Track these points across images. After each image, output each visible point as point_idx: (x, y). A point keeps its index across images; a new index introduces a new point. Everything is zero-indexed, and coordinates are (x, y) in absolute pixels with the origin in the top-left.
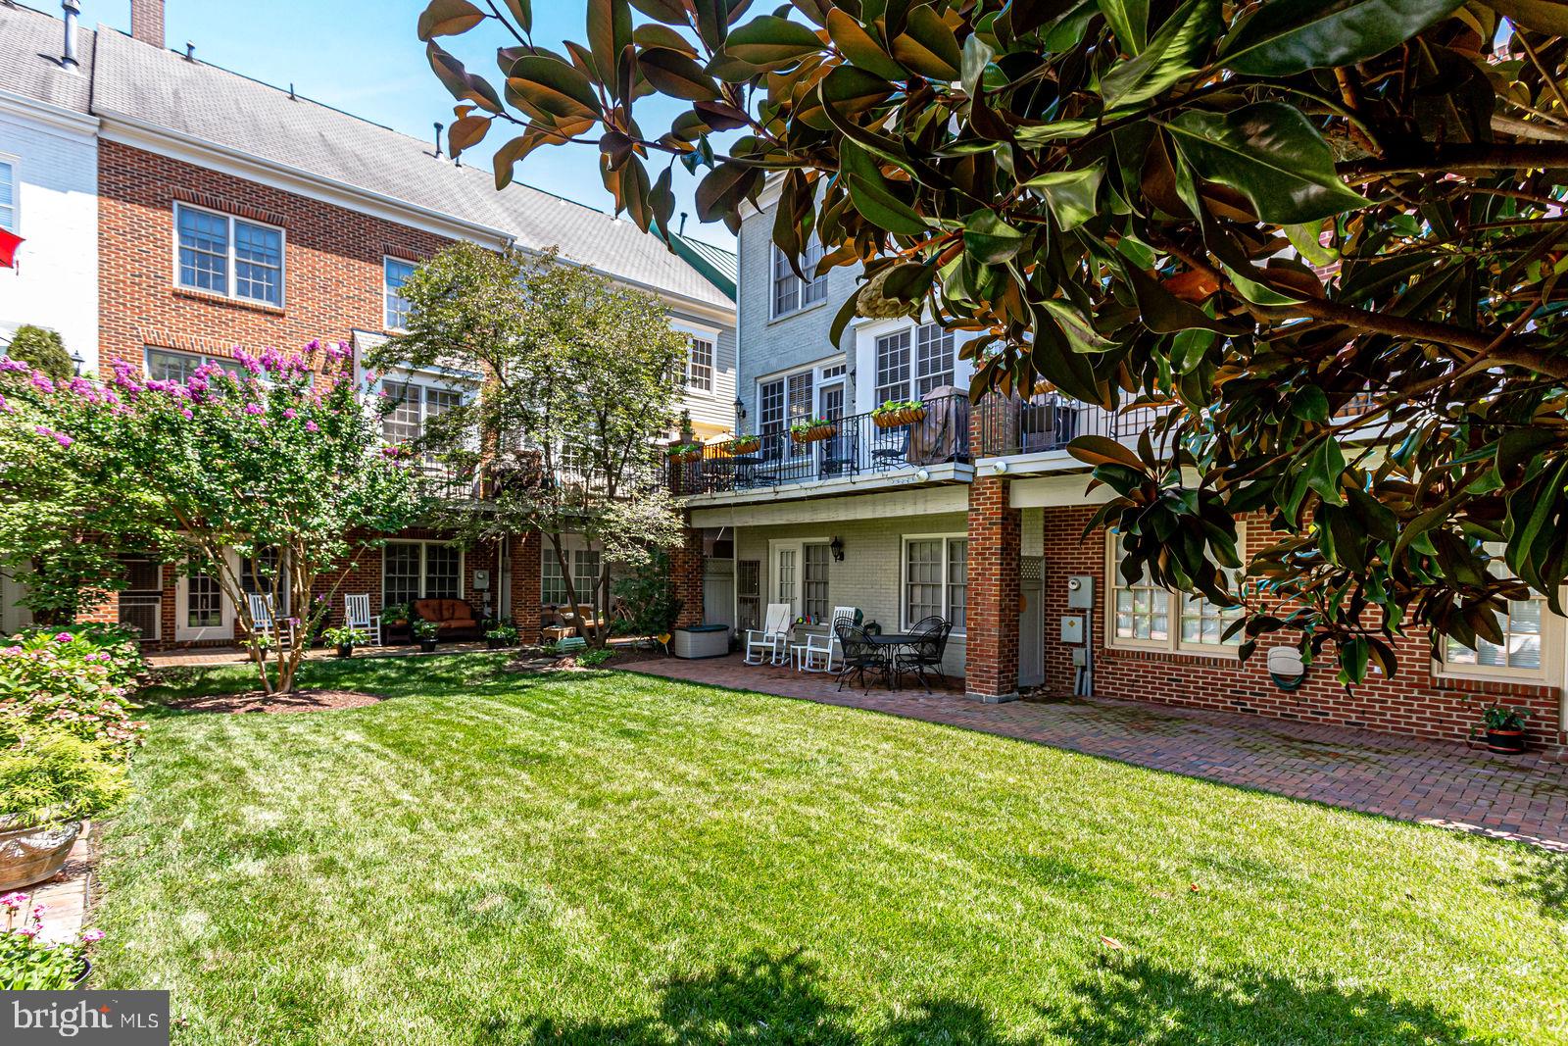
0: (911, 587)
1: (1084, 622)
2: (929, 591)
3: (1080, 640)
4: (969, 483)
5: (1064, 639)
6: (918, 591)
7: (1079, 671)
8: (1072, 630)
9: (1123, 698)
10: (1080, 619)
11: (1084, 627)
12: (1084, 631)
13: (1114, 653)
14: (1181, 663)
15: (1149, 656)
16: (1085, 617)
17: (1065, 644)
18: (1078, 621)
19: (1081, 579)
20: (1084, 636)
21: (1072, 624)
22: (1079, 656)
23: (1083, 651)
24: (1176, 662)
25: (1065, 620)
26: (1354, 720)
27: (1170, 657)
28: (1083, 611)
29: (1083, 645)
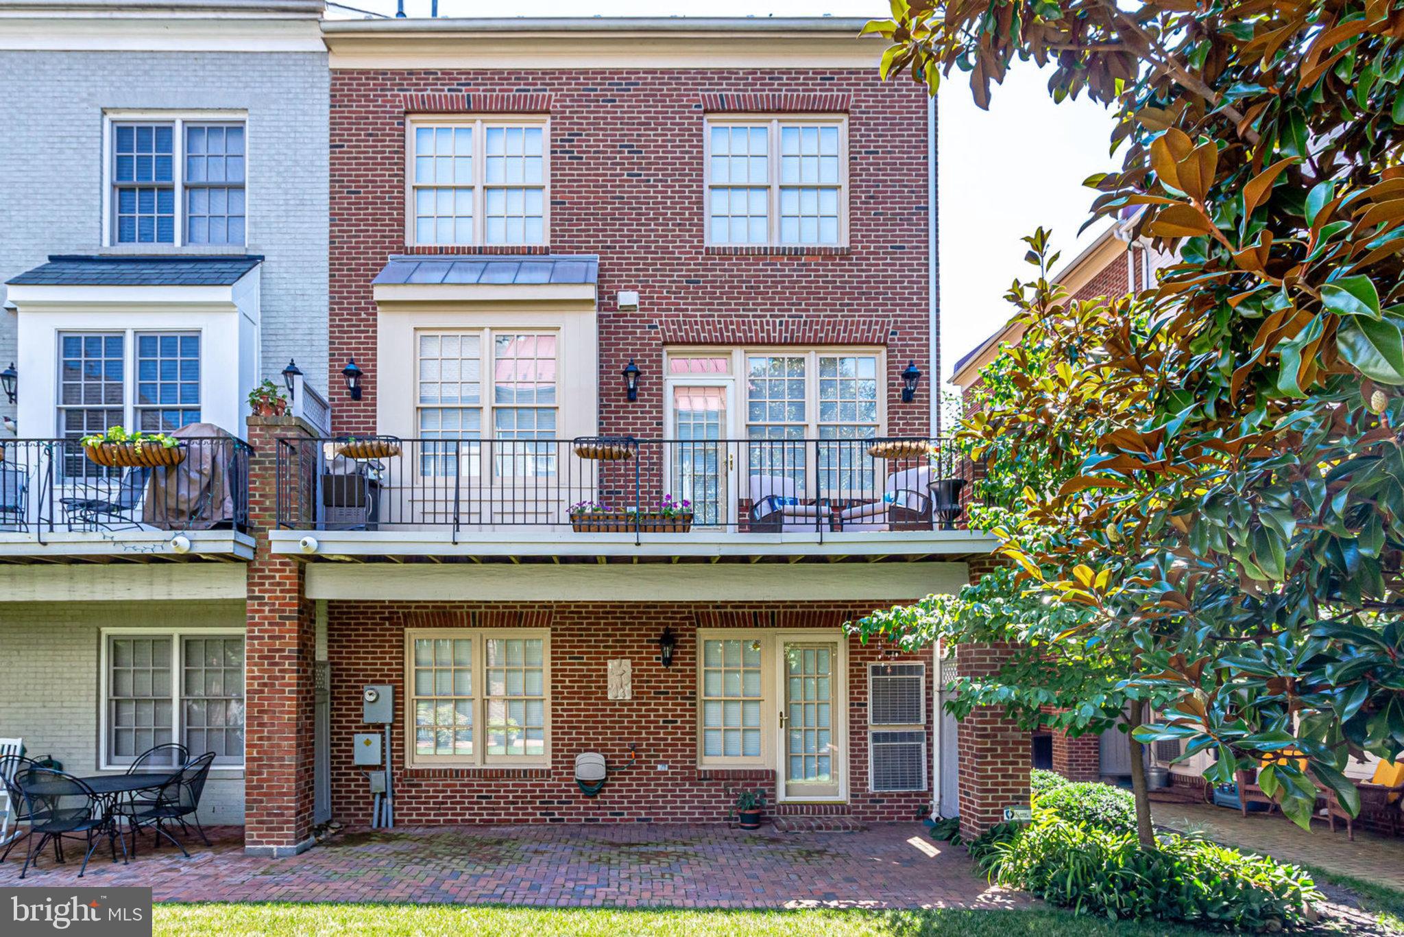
0: (117, 704)
1: (383, 739)
2: (149, 710)
3: (379, 762)
4: (248, 562)
5: (357, 761)
6: (129, 711)
7: (378, 798)
8: (367, 750)
9: (430, 824)
10: (379, 736)
11: (383, 745)
12: (383, 751)
13: (417, 774)
14: (491, 778)
15: (458, 773)
16: (383, 733)
17: (358, 767)
18: (376, 739)
19: (379, 688)
20: (383, 757)
21: (368, 743)
22: (378, 781)
23: (382, 774)
24: (486, 778)
25: (359, 739)
26: (643, 816)
27: (480, 773)
28: (382, 726)
29: (381, 767)
